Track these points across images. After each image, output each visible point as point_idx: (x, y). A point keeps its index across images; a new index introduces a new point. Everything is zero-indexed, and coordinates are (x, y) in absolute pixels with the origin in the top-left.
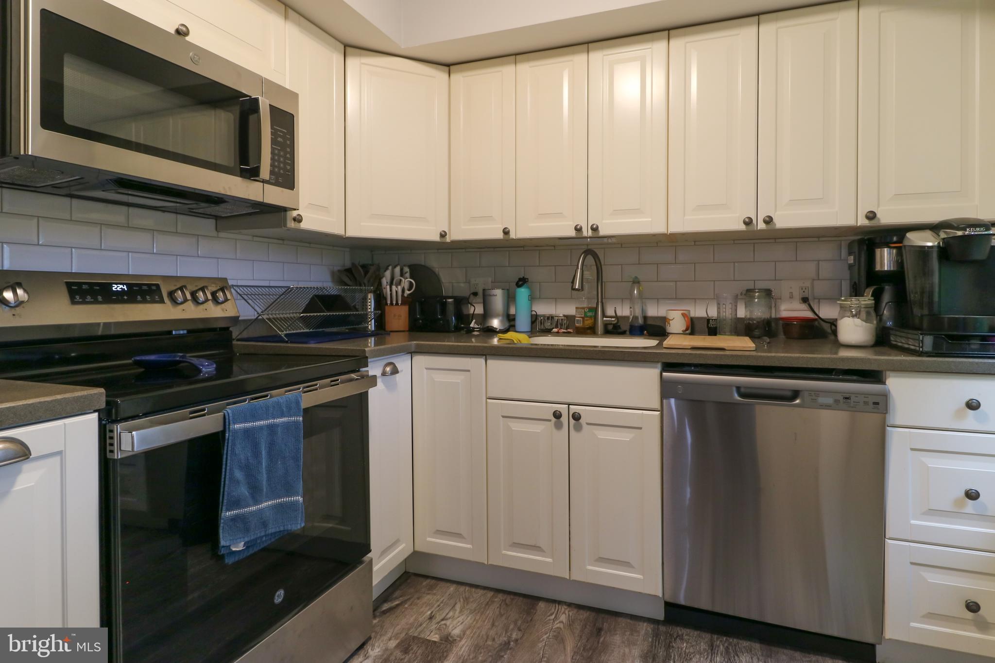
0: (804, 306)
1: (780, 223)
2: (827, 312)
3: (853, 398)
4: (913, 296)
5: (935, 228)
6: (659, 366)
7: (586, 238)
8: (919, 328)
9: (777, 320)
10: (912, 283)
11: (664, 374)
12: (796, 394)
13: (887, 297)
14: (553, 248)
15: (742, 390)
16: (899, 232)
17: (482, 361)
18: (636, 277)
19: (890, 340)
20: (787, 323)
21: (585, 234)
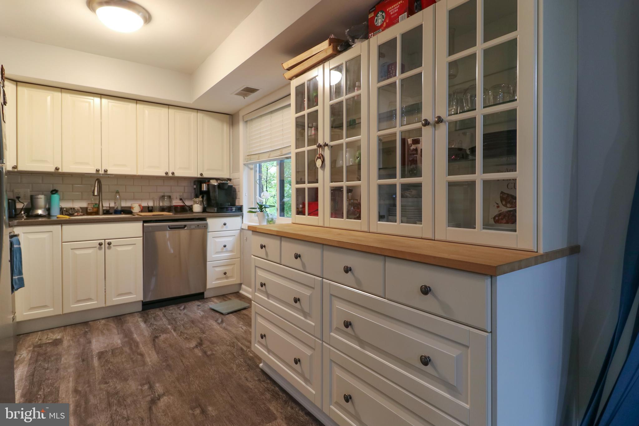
0: (180, 201)
1: (176, 174)
2: (188, 203)
3: (200, 226)
4: (212, 198)
5: (217, 179)
6: (142, 222)
7: (100, 174)
8: (214, 206)
9: (172, 206)
10: (212, 194)
11: (144, 224)
12: (185, 226)
13: (205, 198)
14: (71, 176)
15: (170, 227)
16: (209, 179)
17: (59, 226)
18: (118, 191)
19: (206, 210)
20: (176, 207)
21: (100, 172)
